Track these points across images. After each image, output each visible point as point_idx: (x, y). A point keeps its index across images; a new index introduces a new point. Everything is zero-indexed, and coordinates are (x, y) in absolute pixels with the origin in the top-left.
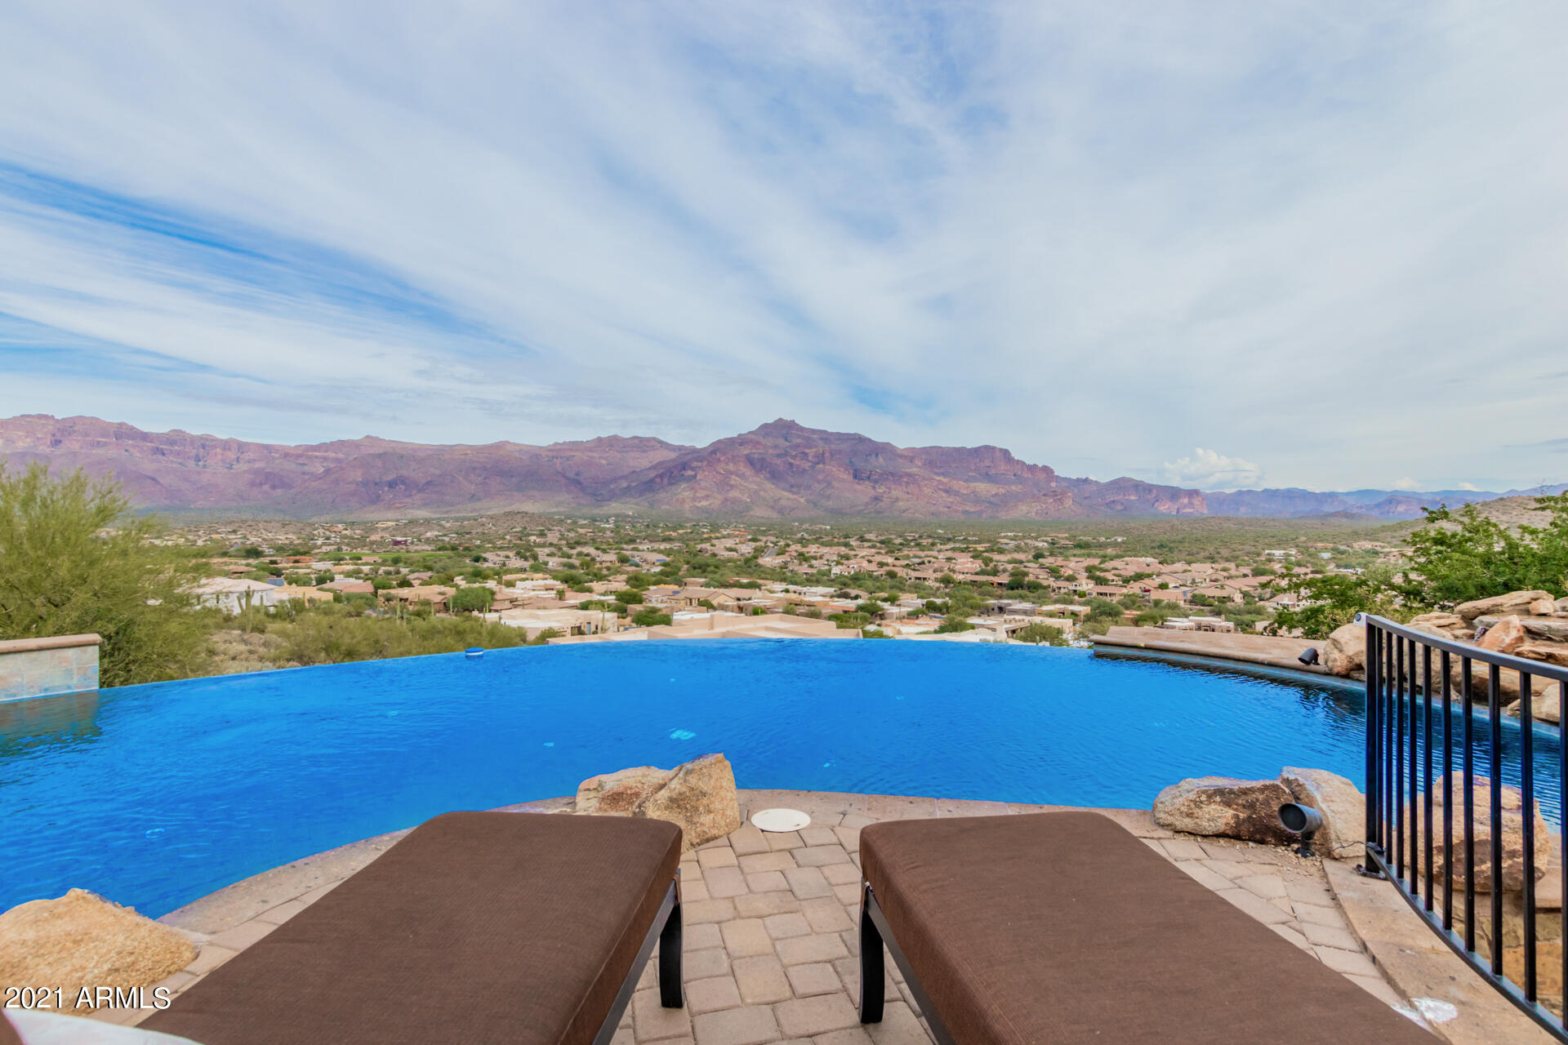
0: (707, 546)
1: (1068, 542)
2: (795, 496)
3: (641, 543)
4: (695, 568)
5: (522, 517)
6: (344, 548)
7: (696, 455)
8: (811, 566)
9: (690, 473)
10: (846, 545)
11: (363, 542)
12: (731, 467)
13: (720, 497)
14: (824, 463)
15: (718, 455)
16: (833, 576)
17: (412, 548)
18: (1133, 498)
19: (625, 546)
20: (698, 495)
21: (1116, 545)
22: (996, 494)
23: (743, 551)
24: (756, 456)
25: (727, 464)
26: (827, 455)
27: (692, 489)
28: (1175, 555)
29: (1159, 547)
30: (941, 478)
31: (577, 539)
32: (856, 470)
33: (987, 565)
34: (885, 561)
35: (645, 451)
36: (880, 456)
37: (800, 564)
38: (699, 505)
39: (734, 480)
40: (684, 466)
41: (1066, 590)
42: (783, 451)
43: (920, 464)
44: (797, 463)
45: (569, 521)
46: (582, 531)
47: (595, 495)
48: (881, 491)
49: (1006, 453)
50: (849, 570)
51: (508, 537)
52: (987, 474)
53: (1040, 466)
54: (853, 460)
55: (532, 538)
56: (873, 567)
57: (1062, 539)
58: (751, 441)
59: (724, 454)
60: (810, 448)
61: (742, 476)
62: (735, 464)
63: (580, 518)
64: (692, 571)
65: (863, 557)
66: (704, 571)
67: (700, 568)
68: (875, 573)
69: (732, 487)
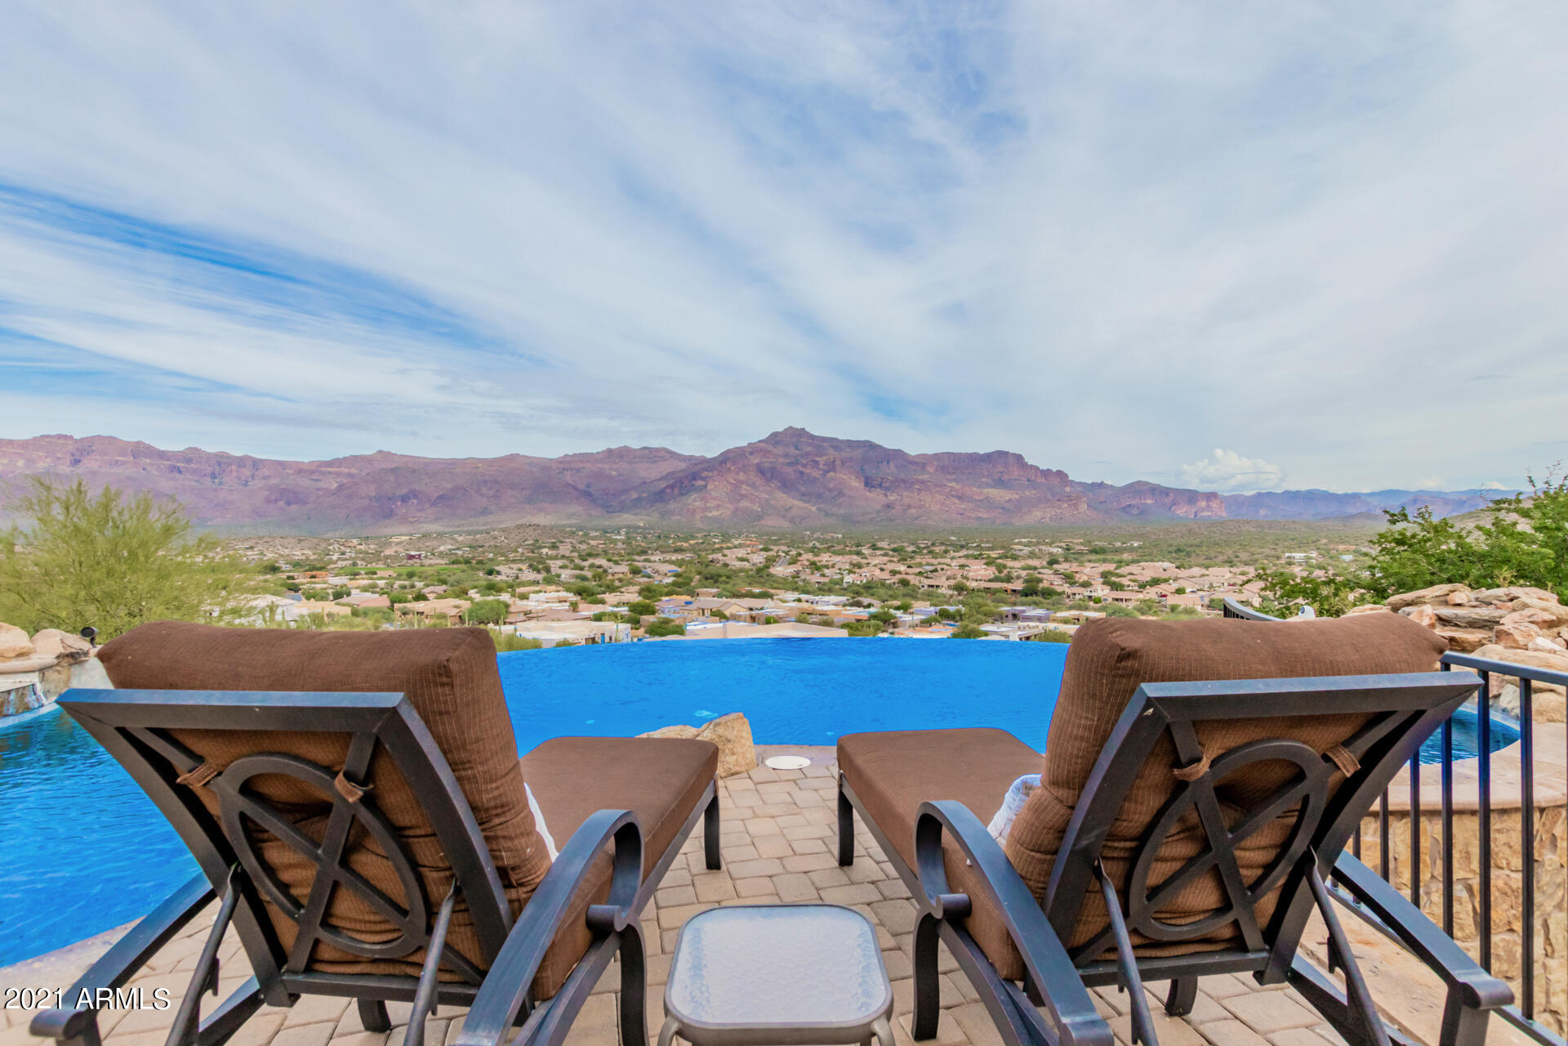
0: (718, 556)
1: (1083, 548)
2: (806, 505)
3: (652, 554)
4: (707, 579)
5: (534, 530)
6: (359, 563)
7: (705, 465)
8: (823, 575)
9: (700, 483)
10: (858, 553)
11: (377, 556)
12: (742, 476)
13: (729, 506)
14: (835, 471)
15: (728, 465)
16: (845, 585)
17: (427, 562)
18: (1149, 502)
19: (637, 558)
20: (708, 505)
21: (1132, 550)
22: (1010, 500)
23: (755, 561)
24: (766, 465)
25: (737, 473)
26: (838, 463)
27: (703, 499)
28: (1193, 560)
29: (1176, 552)
30: (953, 484)
31: (589, 551)
32: (867, 478)
33: (1001, 572)
34: (897, 569)
35: (655, 462)
36: (891, 464)
37: (812, 573)
38: (710, 515)
39: (745, 489)
40: (694, 476)
41: (1081, 596)
42: (793, 460)
43: (932, 470)
44: (808, 471)
45: (580, 533)
46: (593, 542)
47: (607, 507)
48: (893, 498)
49: (1019, 458)
50: (861, 578)
51: (520, 550)
52: (1000, 479)
53: (1054, 470)
54: (866, 467)
55: (545, 551)
56: (885, 575)
57: (1077, 544)
58: (761, 450)
59: (734, 463)
60: (821, 456)
61: (753, 485)
62: (745, 473)
63: (593, 529)
64: (704, 582)
65: (875, 565)
66: (716, 582)
67: (712, 578)
68: (888, 582)
69: (743, 497)
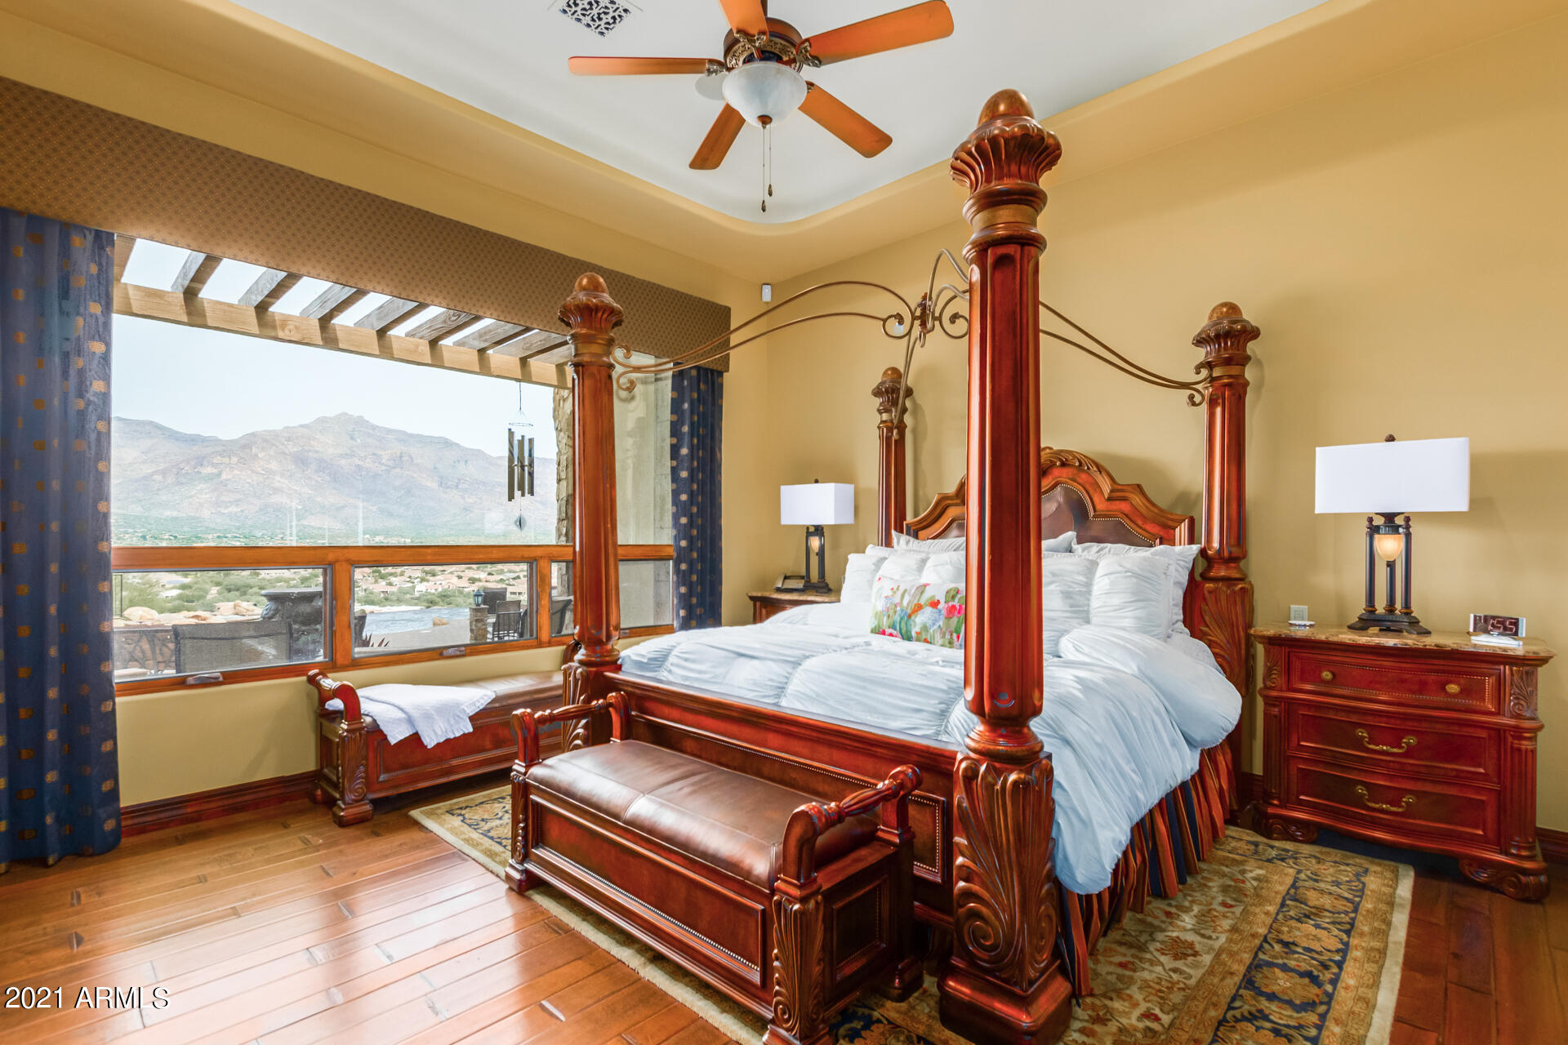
2: (364, 504)
4: (229, 591)
7: (220, 448)
8: (390, 584)
9: (208, 470)
12: (274, 466)
13: (257, 502)
15: (254, 450)
16: (417, 594)
20: (223, 498)
24: (310, 454)
25: (268, 462)
26: (405, 459)
27: (214, 490)
32: (442, 478)
34: (476, 576)
35: (134, 439)
36: (470, 463)
37: (376, 582)
38: (226, 511)
39: (279, 482)
42: (348, 452)
44: (367, 465)
48: (471, 501)
54: (438, 466)
56: (464, 583)
58: (302, 436)
59: (264, 449)
60: (384, 449)
61: (290, 477)
62: (280, 462)
64: (226, 593)
66: (244, 593)
67: (237, 590)
68: (466, 590)
69: (276, 490)
